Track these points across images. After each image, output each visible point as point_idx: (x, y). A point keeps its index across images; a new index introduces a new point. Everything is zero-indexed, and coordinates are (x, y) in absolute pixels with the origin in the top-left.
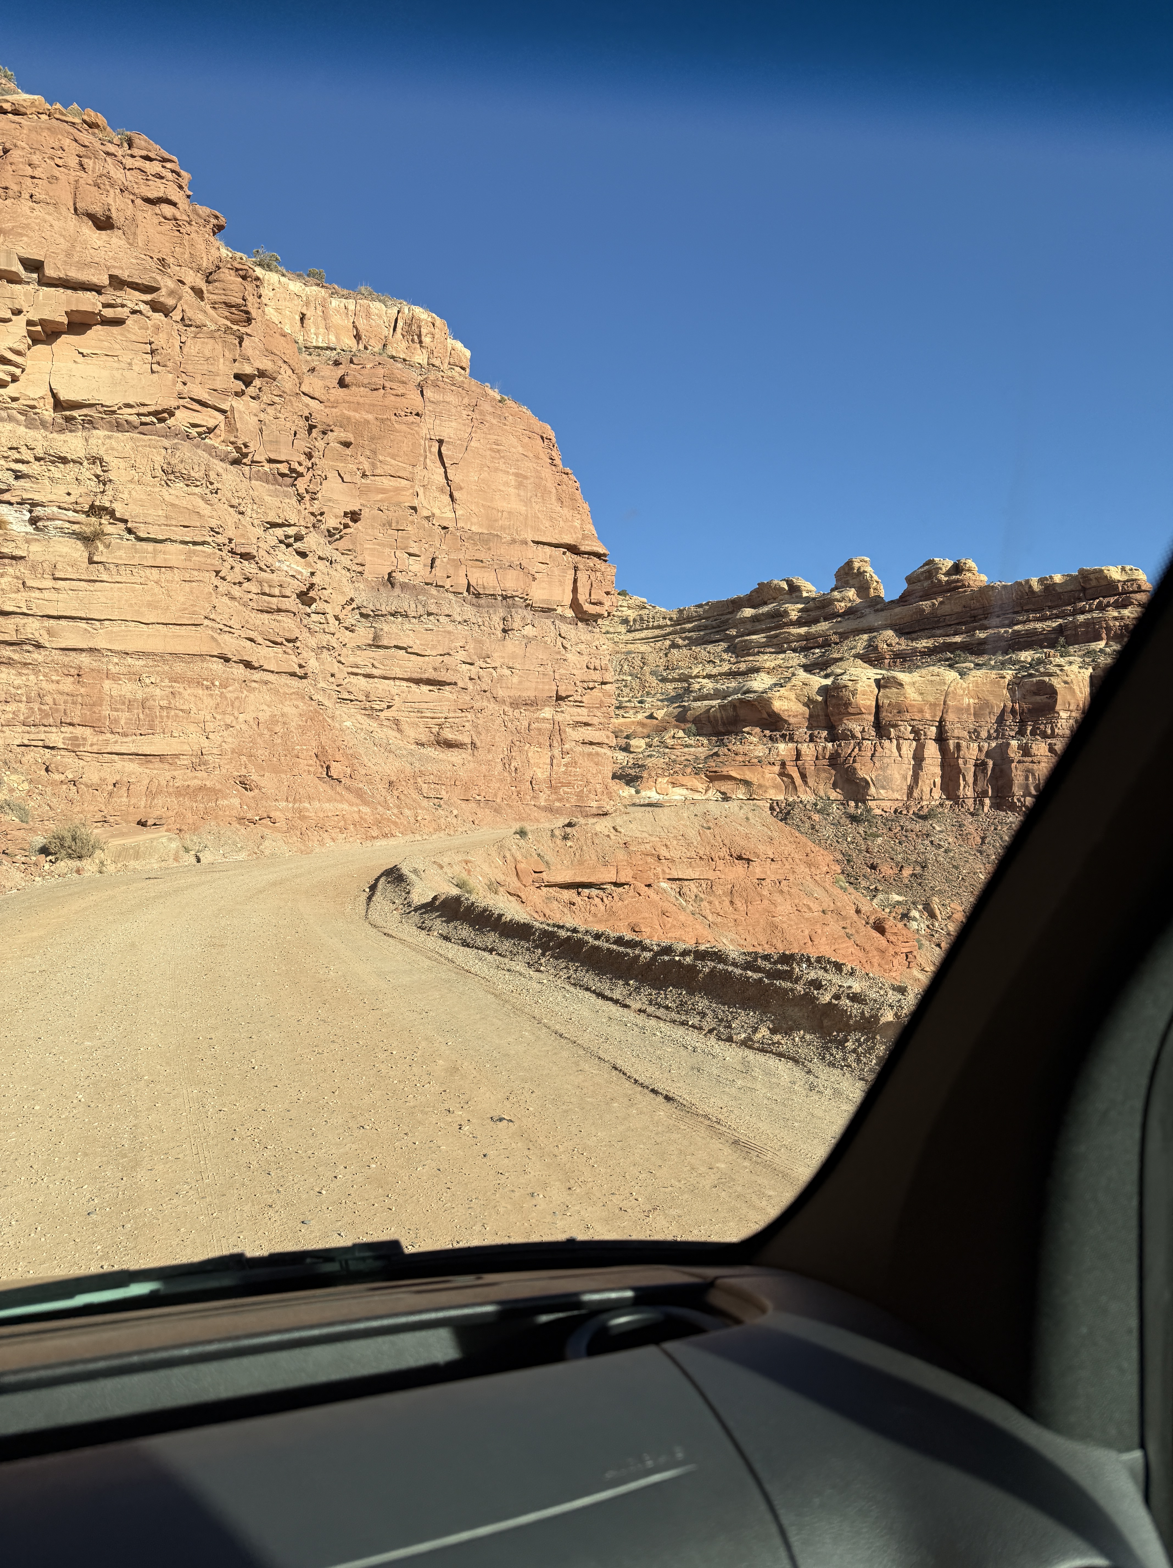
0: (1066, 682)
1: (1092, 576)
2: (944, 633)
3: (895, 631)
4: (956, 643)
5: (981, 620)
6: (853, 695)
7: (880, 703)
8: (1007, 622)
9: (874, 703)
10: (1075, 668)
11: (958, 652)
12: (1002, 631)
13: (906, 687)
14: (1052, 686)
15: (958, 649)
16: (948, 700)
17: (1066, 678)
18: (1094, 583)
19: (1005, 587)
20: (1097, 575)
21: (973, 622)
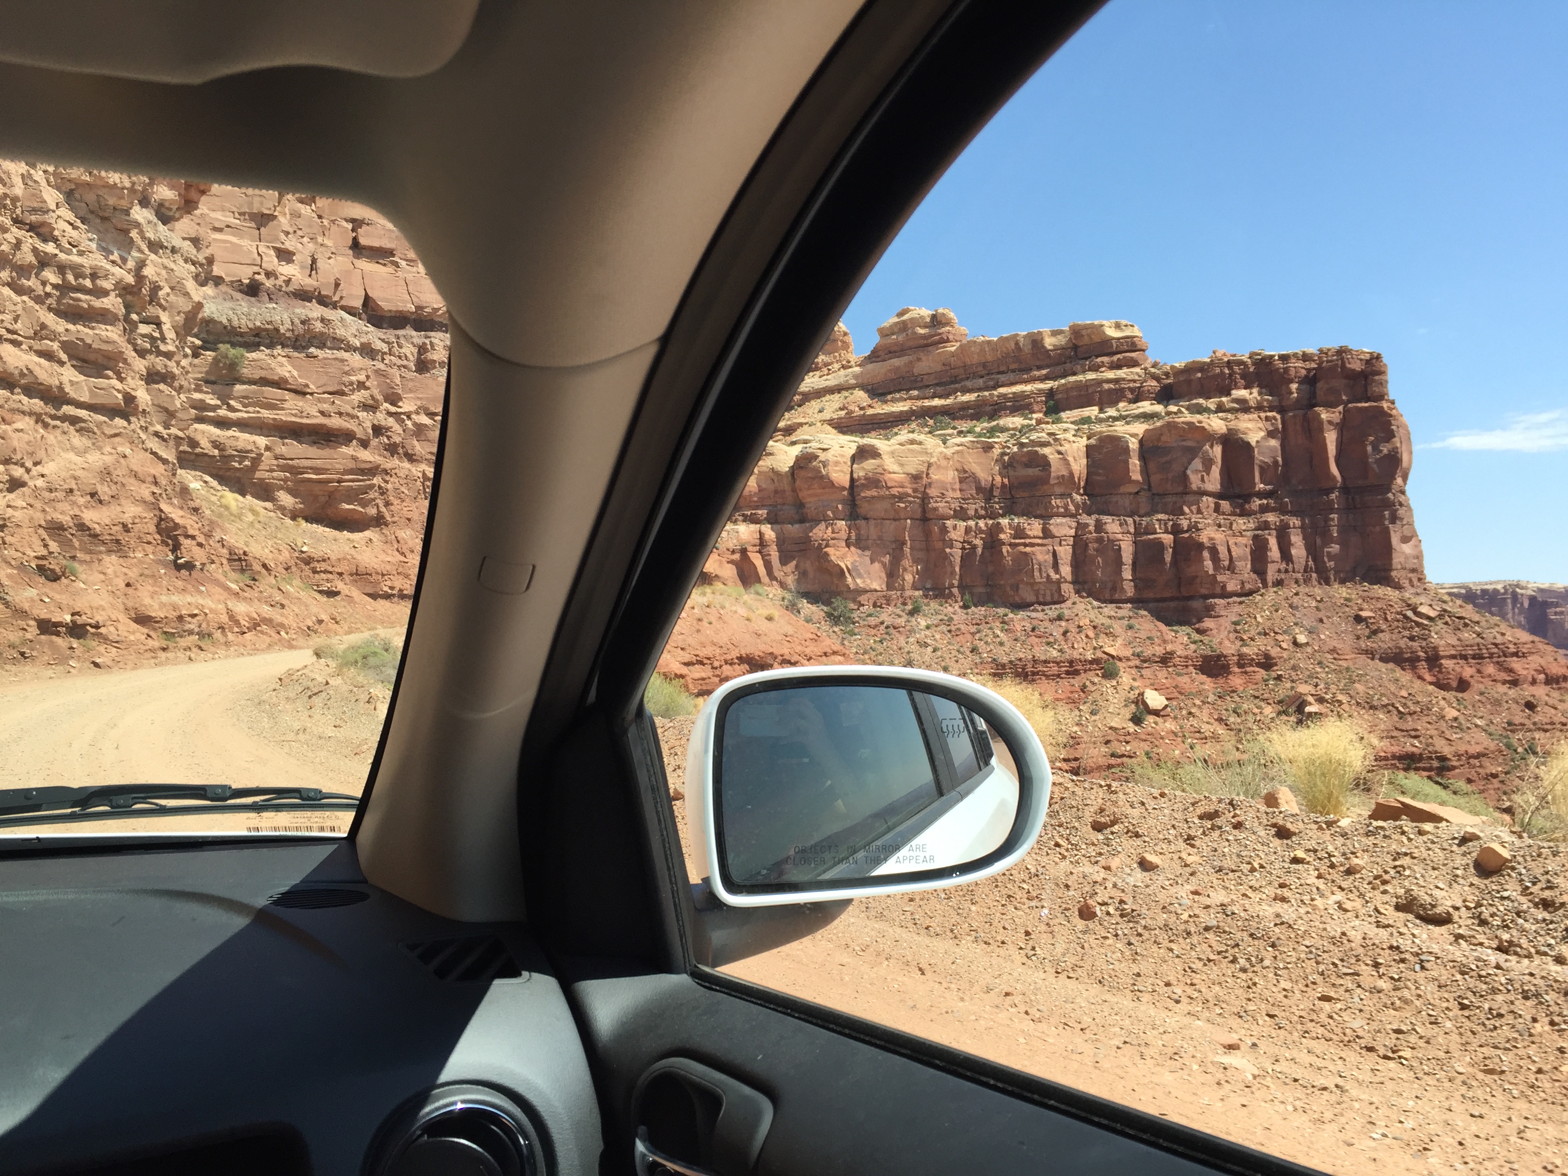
0: (1059, 453)
1: (1084, 332)
2: (922, 395)
3: (867, 391)
4: (935, 407)
5: (962, 380)
6: (824, 467)
7: (855, 476)
8: (991, 383)
9: (848, 477)
10: (1069, 436)
11: (940, 417)
12: (986, 393)
13: (884, 457)
14: (1045, 457)
15: (937, 413)
16: (930, 472)
17: (1060, 448)
18: (1086, 340)
19: (989, 342)
20: (1089, 331)
21: (952, 383)
